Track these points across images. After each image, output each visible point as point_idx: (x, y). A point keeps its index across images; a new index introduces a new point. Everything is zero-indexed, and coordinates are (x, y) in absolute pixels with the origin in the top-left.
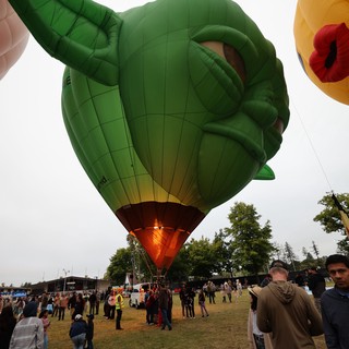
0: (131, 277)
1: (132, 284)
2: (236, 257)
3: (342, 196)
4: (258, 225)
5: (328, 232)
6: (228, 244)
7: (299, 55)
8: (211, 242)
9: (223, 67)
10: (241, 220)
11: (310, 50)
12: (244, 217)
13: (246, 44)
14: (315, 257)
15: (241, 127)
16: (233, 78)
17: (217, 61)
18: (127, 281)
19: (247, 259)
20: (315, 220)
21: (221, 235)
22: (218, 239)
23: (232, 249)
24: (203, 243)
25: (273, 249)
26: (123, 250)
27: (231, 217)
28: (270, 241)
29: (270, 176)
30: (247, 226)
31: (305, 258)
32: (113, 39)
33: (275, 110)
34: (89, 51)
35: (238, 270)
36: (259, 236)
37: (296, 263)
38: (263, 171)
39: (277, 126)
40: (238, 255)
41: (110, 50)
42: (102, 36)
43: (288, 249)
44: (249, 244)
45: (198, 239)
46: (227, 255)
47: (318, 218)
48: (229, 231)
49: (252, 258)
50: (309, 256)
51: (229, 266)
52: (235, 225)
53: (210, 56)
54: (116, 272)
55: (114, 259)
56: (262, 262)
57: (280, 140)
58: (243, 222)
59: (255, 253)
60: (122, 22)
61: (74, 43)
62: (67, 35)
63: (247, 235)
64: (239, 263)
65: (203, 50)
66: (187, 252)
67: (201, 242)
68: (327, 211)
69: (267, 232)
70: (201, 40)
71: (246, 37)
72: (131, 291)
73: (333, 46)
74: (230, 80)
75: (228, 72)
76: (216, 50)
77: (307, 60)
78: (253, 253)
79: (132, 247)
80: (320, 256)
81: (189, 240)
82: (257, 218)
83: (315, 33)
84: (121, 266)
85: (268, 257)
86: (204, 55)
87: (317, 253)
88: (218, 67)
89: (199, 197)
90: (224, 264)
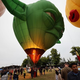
0: (28, 65)
1: (28, 67)
2: (52, 61)
3: (76, 47)
5: (73, 55)
6: (50, 58)
7: (66, 16)
8: (46, 57)
11: (69, 15)
13: (56, 13)
14: (70, 61)
15: (54, 31)
16: (53, 20)
17: (49, 17)
18: (27, 66)
19: (55, 61)
20: (70, 52)
21: (49, 56)
22: (48, 57)
23: (51, 59)
24: (45, 58)
25: (61, 59)
26: (26, 59)
27: (51, 52)
28: (60, 57)
29: (60, 43)
30: (55, 54)
31: (68, 61)
32: (26, 11)
33: (61, 28)
34: (20, 13)
35: (53, 64)
36: (57, 56)
38: (58, 41)
39: (62, 32)
40: (53, 60)
41: (25, 13)
42: (23, 10)
43: (64, 59)
44: (55, 58)
46: (50, 60)
47: (71, 52)
48: (51, 55)
49: (56, 61)
50: (69, 61)
51: (51, 63)
53: (47, 15)
54: (24, 64)
55: (24, 61)
57: (62, 35)
58: (54, 53)
59: (57, 60)
60: (28, 7)
61: (16, 11)
62: (15, 9)
63: (55, 56)
64: (53, 62)
66: (41, 60)
67: (44, 57)
68: (73, 50)
69: (59, 55)
70: (46, 12)
72: (28, 69)
73: (74, 14)
74: (52, 21)
75: (51, 19)
76: (49, 14)
77: (68, 17)
79: (28, 58)
80: (71, 61)
81: (41, 57)
82: (57, 52)
84: (25, 63)
85: (59, 61)
87: (70, 60)
88: (49, 18)
89: (44, 47)
90: (49, 62)
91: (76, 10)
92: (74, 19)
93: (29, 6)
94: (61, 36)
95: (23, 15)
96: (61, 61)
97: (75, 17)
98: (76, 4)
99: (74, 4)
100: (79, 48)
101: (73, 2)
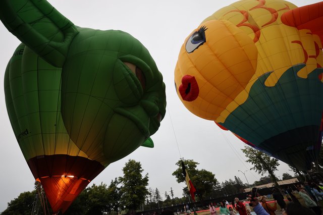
2: (123, 199)
4: (141, 176)
5: (179, 182)
6: (119, 189)
7: (175, 84)
8: (107, 187)
9: (134, 79)
10: (131, 172)
11: (180, 84)
12: (133, 170)
13: (148, 70)
14: (171, 198)
15: (138, 114)
16: (138, 86)
17: (131, 74)
19: (130, 201)
20: (173, 174)
21: (116, 182)
22: (113, 185)
23: (121, 193)
24: (102, 188)
25: (148, 193)
27: (125, 170)
28: (147, 187)
29: (151, 145)
30: (134, 176)
31: (166, 199)
32: (68, 40)
33: (158, 108)
35: (123, 209)
37: (160, 202)
38: (148, 141)
39: (158, 117)
40: (125, 197)
41: (64, 45)
42: (60, 35)
43: (157, 192)
44: (133, 189)
45: (98, 185)
46: (117, 197)
47: (175, 174)
48: (121, 179)
49: (134, 200)
50: (168, 197)
51: (117, 206)
52: (127, 175)
53: (127, 70)
56: (139, 203)
57: (159, 125)
58: (132, 173)
60: (78, 33)
61: (34, 31)
62: (30, 23)
63: (133, 183)
64: (124, 203)
65: (124, 66)
66: (87, 195)
67: (100, 187)
68: (179, 169)
69: (146, 181)
70: (124, 60)
71: (149, 67)
73: (189, 85)
74: (136, 87)
75: (136, 81)
76: (132, 68)
77: (178, 87)
78: (135, 196)
80: (174, 197)
82: (141, 171)
83: (183, 76)
85: (144, 199)
86: (124, 68)
87: (172, 195)
88: (130, 77)
89: (103, 154)
90: (114, 205)
91: (194, 77)
92: (189, 94)
93: (81, 33)
94: (155, 127)
95: (57, 48)
96: (149, 199)
97: (191, 90)
98: (195, 67)
99: (193, 66)
100: (193, 163)
101: (191, 60)
